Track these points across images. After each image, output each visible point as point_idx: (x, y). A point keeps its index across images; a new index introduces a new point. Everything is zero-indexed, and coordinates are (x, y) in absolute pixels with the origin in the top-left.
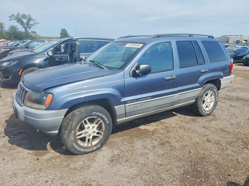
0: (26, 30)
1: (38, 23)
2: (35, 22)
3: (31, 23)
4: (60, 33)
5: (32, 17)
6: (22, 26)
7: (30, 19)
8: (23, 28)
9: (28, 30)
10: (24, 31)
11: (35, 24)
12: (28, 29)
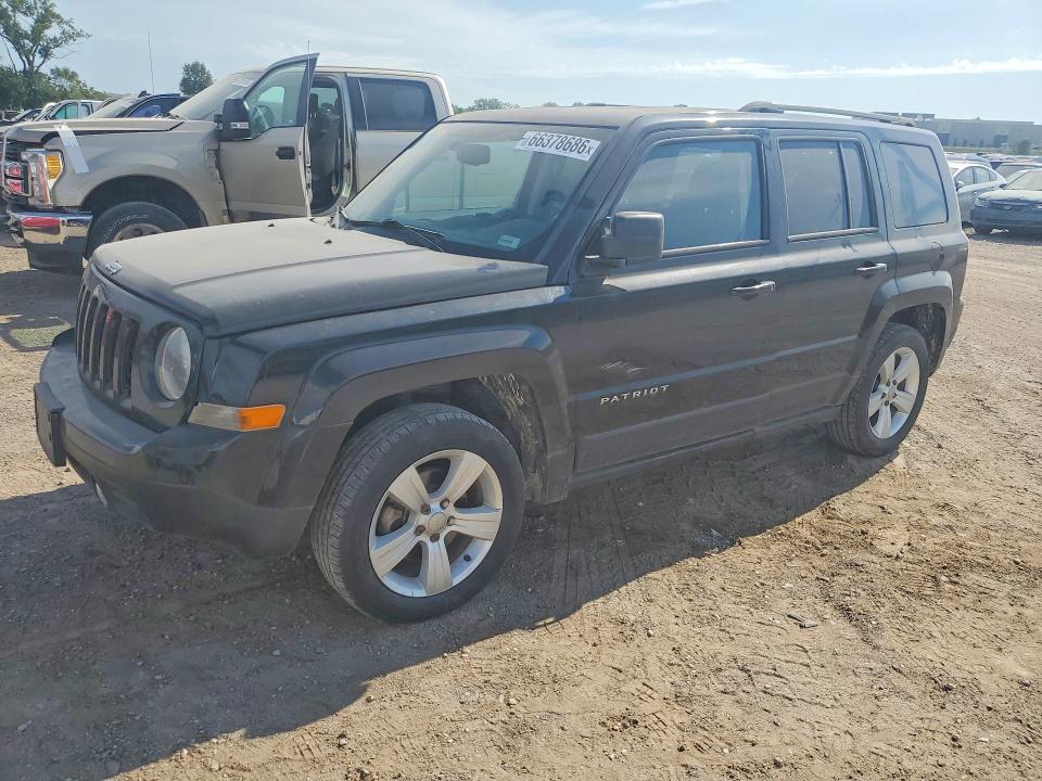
0: (31, 63)
1: (79, 35)
2: (67, 28)
3: (53, 32)
4: (180, 81)
5: (56, 10)
6: (10, 45)
7: (46, 19)
8: (15, 54)
9: (36, 63)
10: (20, 67)
11: (69, 37)
12: (38, 60)
